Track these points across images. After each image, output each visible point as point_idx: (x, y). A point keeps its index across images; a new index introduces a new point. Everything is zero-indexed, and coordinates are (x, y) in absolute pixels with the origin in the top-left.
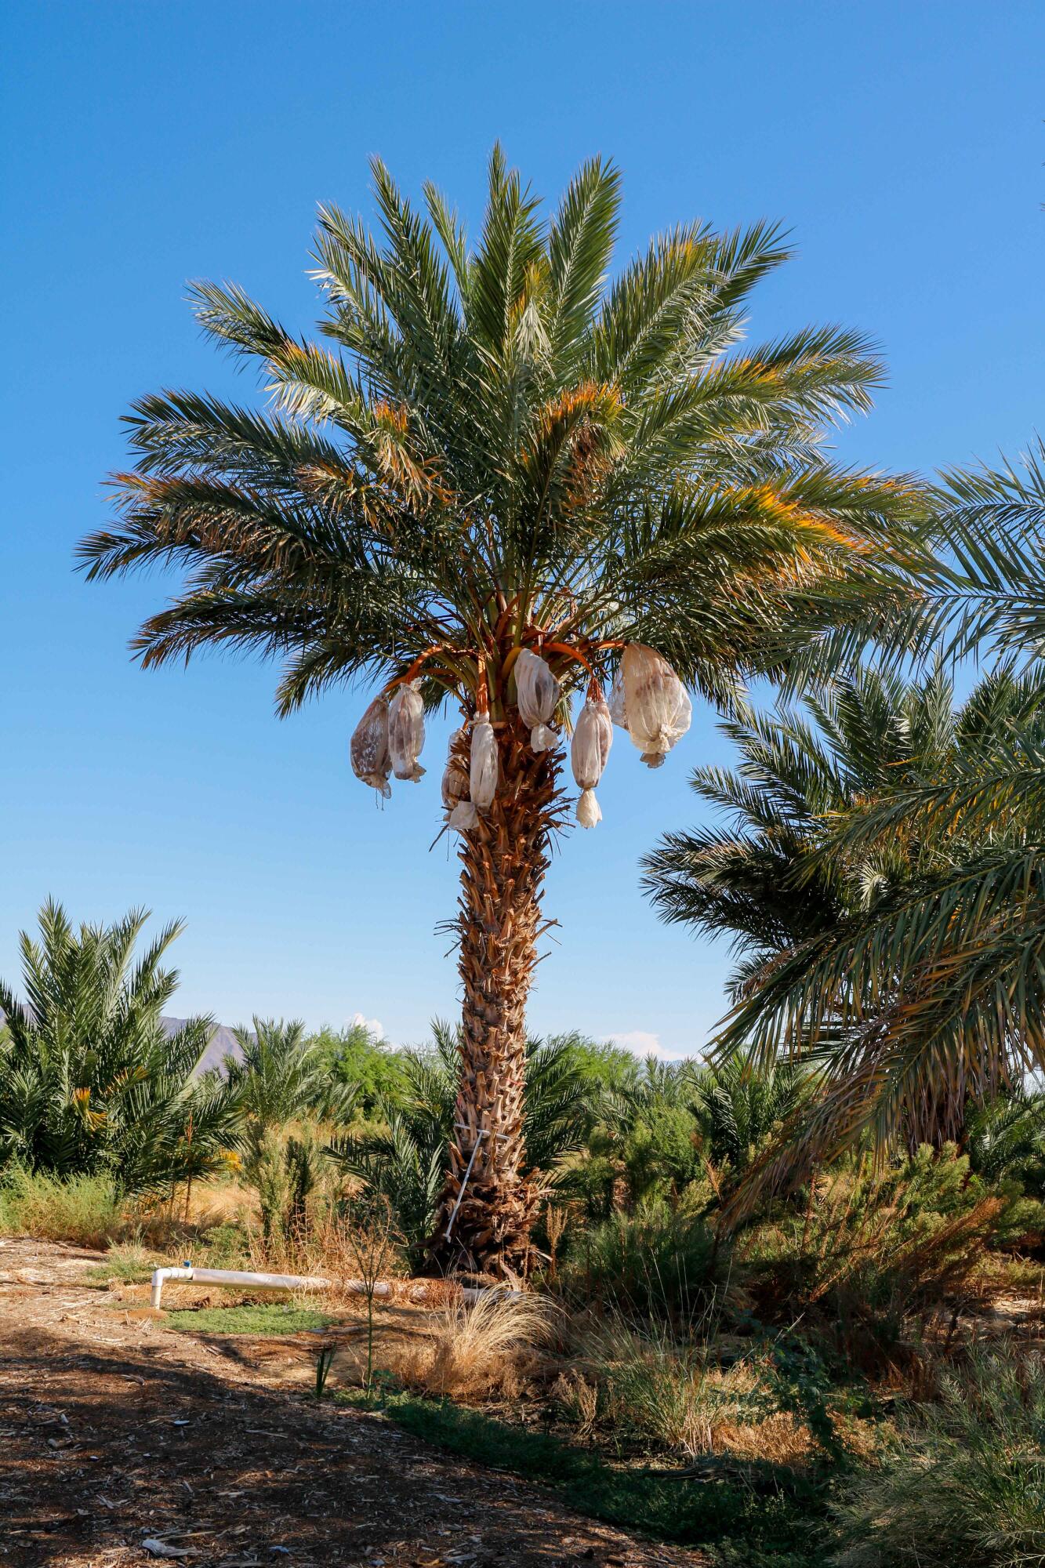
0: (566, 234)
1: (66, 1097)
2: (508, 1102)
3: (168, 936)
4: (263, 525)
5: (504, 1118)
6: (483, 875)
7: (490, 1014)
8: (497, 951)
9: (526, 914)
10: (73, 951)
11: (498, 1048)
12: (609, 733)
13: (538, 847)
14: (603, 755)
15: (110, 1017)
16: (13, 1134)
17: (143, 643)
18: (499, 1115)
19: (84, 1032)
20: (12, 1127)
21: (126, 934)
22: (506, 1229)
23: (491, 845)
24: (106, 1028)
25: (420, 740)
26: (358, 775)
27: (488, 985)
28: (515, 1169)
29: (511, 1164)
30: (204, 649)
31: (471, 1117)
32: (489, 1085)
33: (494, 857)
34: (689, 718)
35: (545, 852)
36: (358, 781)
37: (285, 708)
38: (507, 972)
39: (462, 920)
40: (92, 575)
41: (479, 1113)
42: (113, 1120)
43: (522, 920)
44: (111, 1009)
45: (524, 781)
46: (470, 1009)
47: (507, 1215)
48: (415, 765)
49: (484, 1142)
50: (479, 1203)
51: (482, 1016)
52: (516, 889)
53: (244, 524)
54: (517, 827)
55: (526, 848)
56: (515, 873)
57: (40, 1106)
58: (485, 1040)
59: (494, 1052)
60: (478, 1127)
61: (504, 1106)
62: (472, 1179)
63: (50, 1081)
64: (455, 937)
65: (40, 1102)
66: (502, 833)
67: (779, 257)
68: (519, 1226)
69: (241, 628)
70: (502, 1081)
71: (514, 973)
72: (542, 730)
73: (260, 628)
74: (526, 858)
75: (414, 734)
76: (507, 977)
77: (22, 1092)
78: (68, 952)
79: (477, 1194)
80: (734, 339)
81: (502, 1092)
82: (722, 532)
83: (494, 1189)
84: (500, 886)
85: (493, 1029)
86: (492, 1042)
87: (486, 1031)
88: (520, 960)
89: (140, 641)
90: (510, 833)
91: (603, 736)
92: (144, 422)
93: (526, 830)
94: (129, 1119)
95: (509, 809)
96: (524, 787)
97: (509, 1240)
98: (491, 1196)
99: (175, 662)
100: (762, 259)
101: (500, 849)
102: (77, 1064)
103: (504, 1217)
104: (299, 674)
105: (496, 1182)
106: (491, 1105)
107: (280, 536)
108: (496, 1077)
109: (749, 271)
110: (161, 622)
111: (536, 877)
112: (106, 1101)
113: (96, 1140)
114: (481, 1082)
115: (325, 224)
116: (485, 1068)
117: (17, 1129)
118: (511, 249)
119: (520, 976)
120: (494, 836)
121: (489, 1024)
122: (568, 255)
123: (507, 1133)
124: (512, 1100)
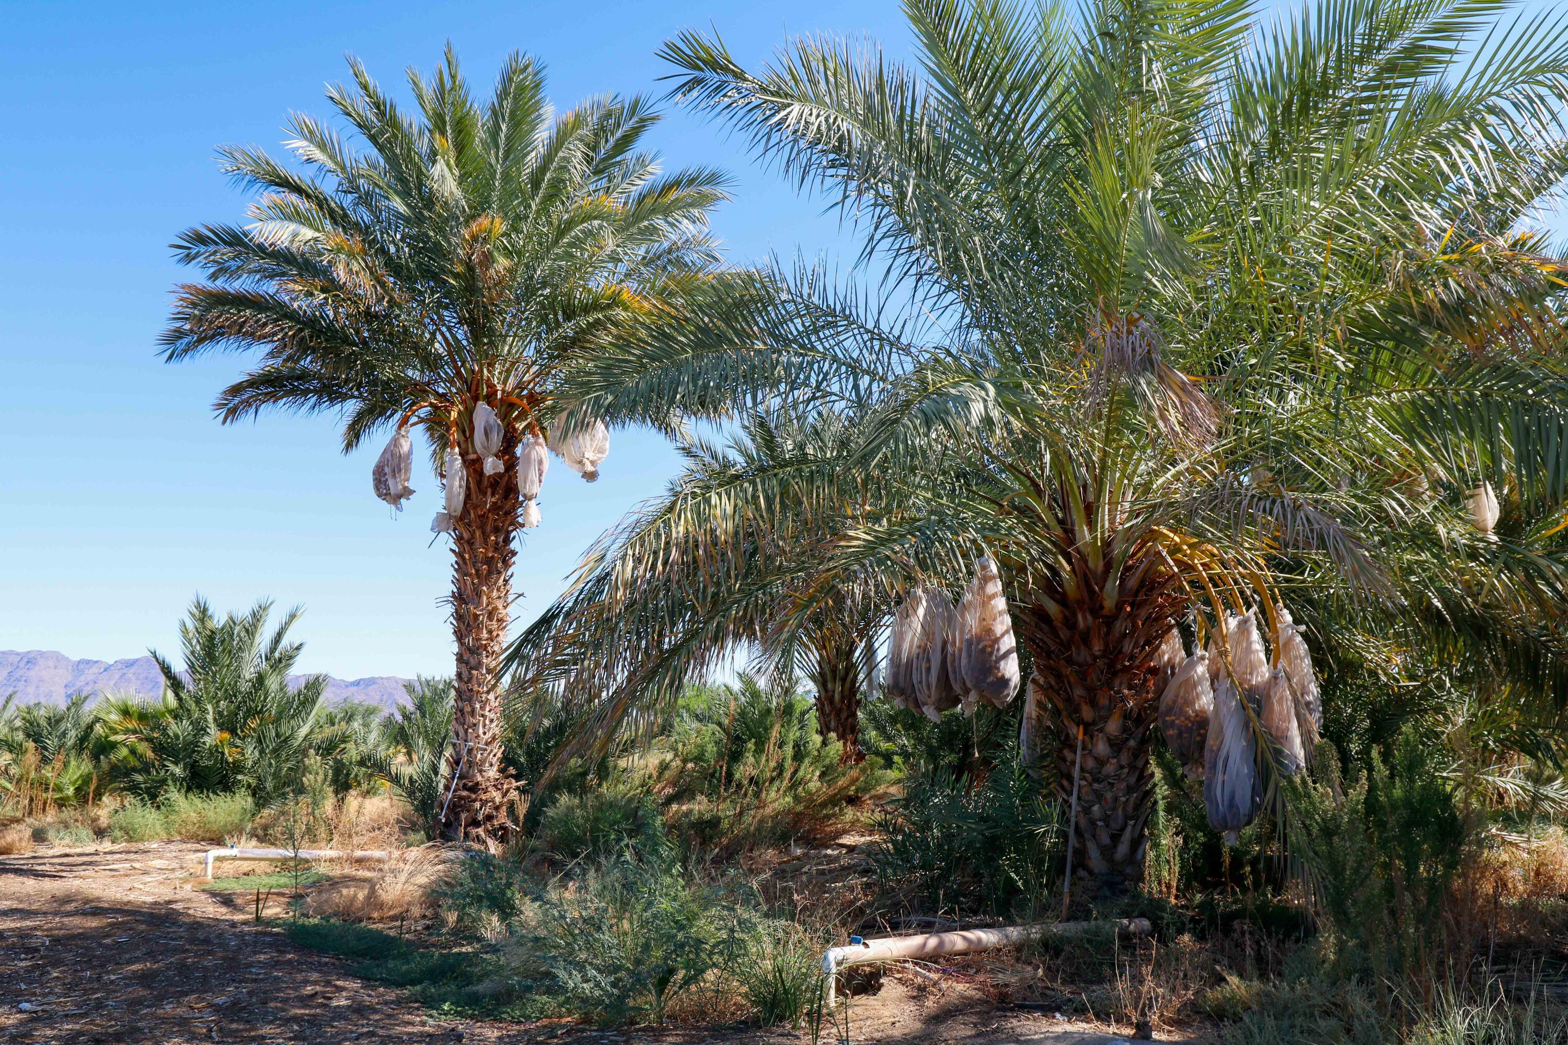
0: (501, 105)
1: (213, 736)
2: (487, 722)
3: (292, 617)
4: (276, 320)
5: (485, 733)
6: (465, 563)
7: (473, 662)
8: (476, 617)
9: (498, 590)
10: (212, 632)
11: (479, 685)
12: (544, 460)
13: (507, 541)
14: (540, 475)
15: (247, 677)
16: (172, 767)
17: (220, 406)
18: (481, 731)
19: (226, 690)
20: (172, 762)
21: (257, 617)
22: (487, 810)
23: (470, 543)
24: (244, 687)
25: (407, 470)
26: (379, 496)
27: (470, 641)
28: (495, 768)
29: (491, 765)
30: (266, 409)
31: (462, 733)
32: (473, 712)
33: (473, 550)
34: (607, 446)
35: (513, 546)
36: (379, 500)
37: (349, 446)
38: (485, 631)
39: (453, 596)
40: (170, 357)
41: (466, 731)
42: (251, 753)
43: (495, 594)
44: (249, 673)
45: (493, 495)
46: (460, 659)
47: (487, 801)
48: (405, 488)
49: (470, 751)
50: (465, 793)
51: (467, 663)
52: (490, 573)
53: (259, 320)
54: (489, 529)
55: (497, 543)
56: (489, 561)
57: (192, 746)
58: (470, 680)
59: (476, 688)
60: (466, 741)
61: (484, 726)
62: (460, 778)
63: (200, 729)
64: (449, 609)
65: (191, 743)
66: (478, 533)
67: (653, 119)
68: (497, 808)
69: (293, 392)
70: (482, 708)
71: (490, 632)
72: (490, 460)
73: (305, 393)
74: (496, 549)
75: (403, 465)
76: (485, 635)
77: (177, 737)
78: (208, 633)
79: (465, 787)
80: (652, 174)
81: (483, 716)
82: (600, 316)
83: (477, 784)
84: (477, 571)
85: (474, 672)
86: (474, 681)
87: (470, 673)
88: (494, 622)
89: (219, 404)
90: (483, 533)
91: (540, 462)
92: (189, 248)
93: (496, 530)
94: (262, 752)
95: (483, 516)
96: (493, 500)
97: (489, 818)
98: (475, 788)
99: (246, 420)
100: (642, 120)
101: (477, 544)
102: (220, 714)
103: (484, 803)
104: (355, 423)
105: (479, 779)
106: (475, 725)
107: (290, 328)
108: (478, 706)
109: (634, 128)
110: (236, 390)
111: (507, 564)
112: (243, 739)
113: (238, 767)
114: (468, 709)
115: (331, 98)
116: (470, 700)
117: (176, 763)
118: (447, 119)
119: (495, 634)
120: (473, 535)
121: (472, 668)
122: (504, 119)
123: (487, 744)
124: (492, 721)
